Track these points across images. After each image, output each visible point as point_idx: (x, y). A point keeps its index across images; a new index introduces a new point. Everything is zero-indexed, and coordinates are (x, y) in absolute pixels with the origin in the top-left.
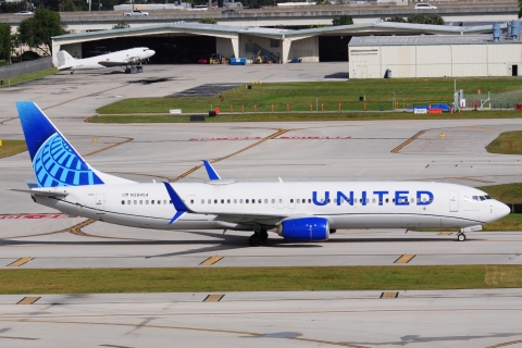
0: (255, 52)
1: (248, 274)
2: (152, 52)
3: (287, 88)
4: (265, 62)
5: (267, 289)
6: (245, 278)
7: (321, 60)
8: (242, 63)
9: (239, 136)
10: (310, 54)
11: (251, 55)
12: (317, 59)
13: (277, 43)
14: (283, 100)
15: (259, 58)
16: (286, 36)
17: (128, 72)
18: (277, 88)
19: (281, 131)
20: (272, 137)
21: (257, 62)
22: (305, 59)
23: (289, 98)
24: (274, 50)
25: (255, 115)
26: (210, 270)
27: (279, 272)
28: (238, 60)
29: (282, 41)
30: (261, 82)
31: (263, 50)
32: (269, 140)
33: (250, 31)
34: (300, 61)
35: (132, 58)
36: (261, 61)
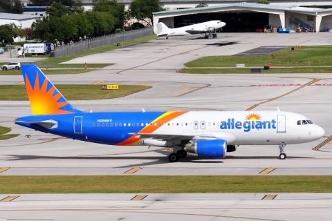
1: (293, 180)
2: (224, 24)
3: (318, 49)
4: (304, 31)
5: (307, 191)
6: (291, 183)
8: (287, 32)
9: (286, 83)
11: (293, 26)
13: (312, 18)
14: (316, 58)
16: (319, 13)
17: (206, 37)
18: (312, 49)
19: (315, 80)
20: (309, 84)
21: (298, 31)
23: (321, 57)
24: (310, 23)
25: (296, 69)
26: (267, 177)
27: (315, 180)
28: (284, 30)
29: (315, 16)
30: (300, 45)
31: (302, 22)
32: (307, 87)
33: (293, 9)
34: (328, 31)
35: (210, 28)
36: (300, 30)
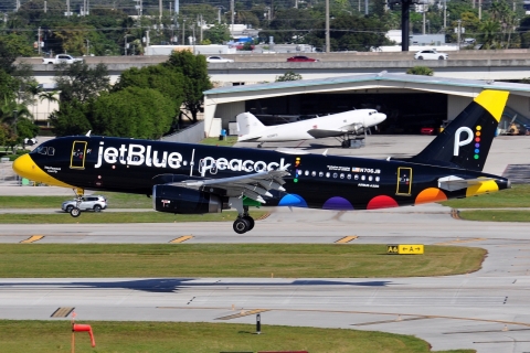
0: (510, 118)
4: (521, 133)
15: (514, 127)
17: (346, 145)
21: (511, 134)
31: (519, 114)
35: (354, 125)
36: (516, 132)
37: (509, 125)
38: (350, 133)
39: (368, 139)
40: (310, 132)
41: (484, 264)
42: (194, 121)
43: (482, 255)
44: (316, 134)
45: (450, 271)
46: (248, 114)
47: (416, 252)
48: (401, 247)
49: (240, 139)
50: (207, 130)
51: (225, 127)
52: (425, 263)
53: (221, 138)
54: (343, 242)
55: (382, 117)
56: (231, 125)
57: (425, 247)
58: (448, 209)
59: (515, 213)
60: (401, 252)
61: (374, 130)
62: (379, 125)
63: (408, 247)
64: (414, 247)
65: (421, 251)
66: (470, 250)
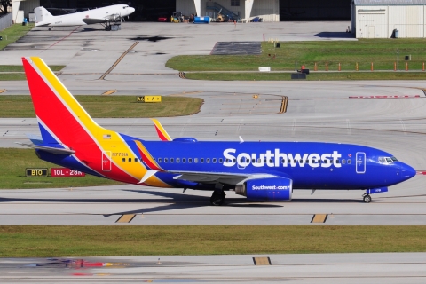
0: (217, 11)
4: (225, 21)
7: (282, 19)
8: (206, 22)
10: (270, 12)
11: (211, 13)
12: (276, 17)
13: (237, 2)
15: (220, 17)
17: (108, 29)
21: (218, 21)
22: (265, 17)
24: (235, 9)
28: (202, 19)
31: (223, 8)
34: (260, 20)
35: (113, 15)
36: (222, 20)
37: (217, 15)
38: (111, 21)
39: (123, 25)
40: (84, 20)
41: (202, 109)
42: (6, 13)
43: (200, 103)
44: (88, 21)
45: (179, 113)
46: (42, 8)
47: (156, 101)
48: (146, 98)
49: (37, 24)
50: (14, 19)
51: (26, 17)
52: (162, 108)
53: (24, 24)
54: (106, 94)
55: (132, 10)
56: (30, 15)
57: (162, 98)
58: (177, 72)
59: (222, 74)
60: (146, 100)
61: (127, 19)
62: (130, 15)
63: (151, 97)
64: (155, 97)
65: (160, 100)
66: (193, 99)
